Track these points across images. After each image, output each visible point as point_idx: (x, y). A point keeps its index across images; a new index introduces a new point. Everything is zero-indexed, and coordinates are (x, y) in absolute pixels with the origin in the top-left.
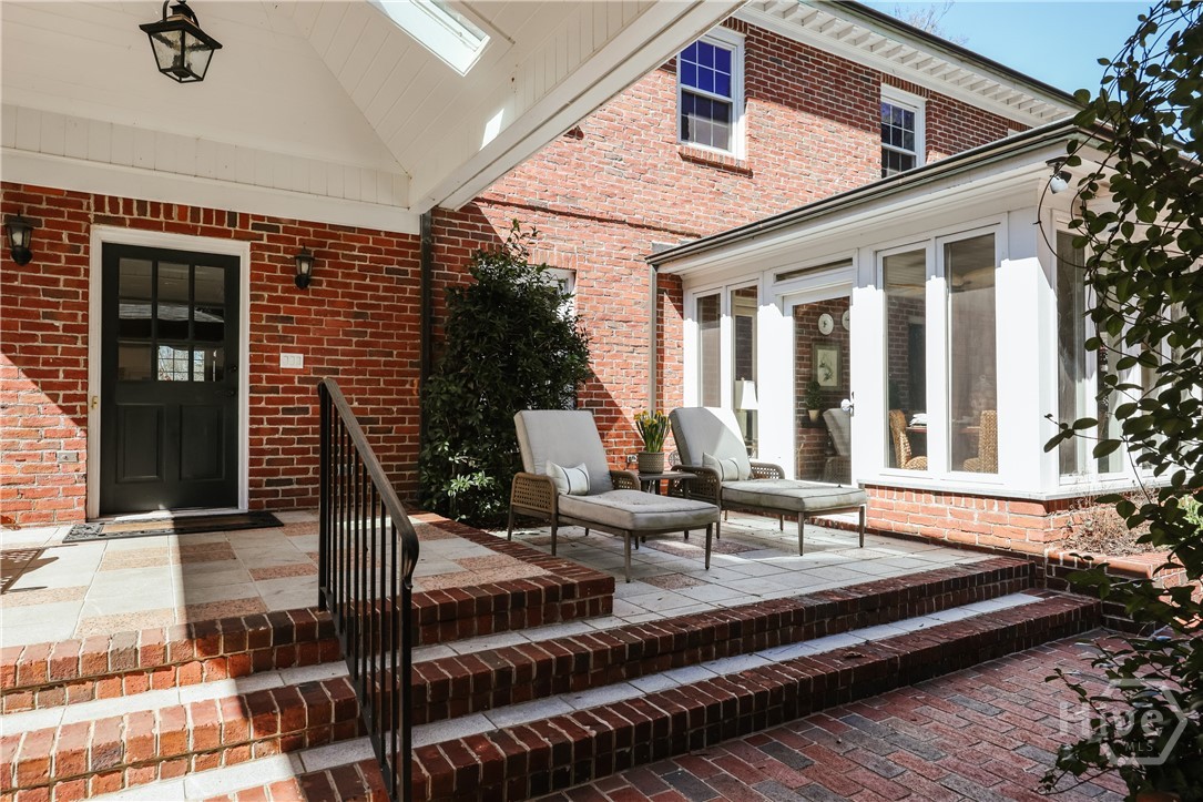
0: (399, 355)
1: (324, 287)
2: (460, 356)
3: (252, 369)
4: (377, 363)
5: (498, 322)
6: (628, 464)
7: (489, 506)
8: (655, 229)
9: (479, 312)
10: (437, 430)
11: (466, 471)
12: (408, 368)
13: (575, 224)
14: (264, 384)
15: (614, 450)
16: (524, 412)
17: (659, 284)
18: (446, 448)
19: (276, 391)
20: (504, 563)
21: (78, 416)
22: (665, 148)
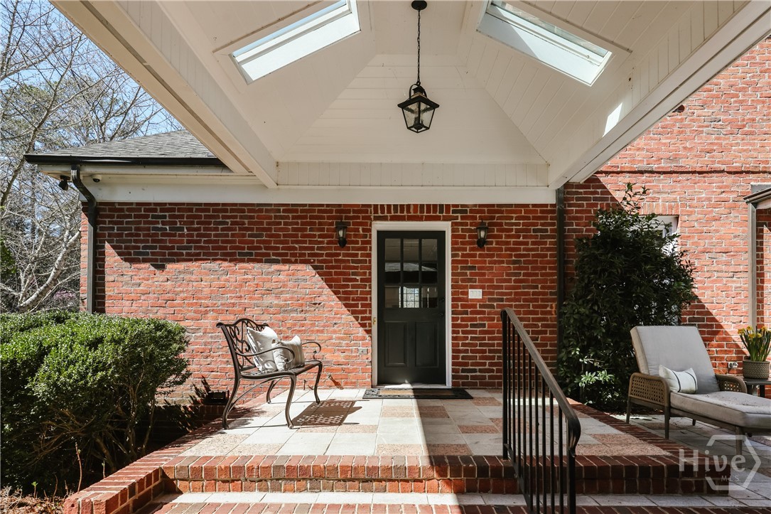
0: (542, 288)
1: (494, 245)
2: (587, 286)
3: (453, 300)
4: (527, 294)
5: (616, 261)
6: (729, 370)
7: (610, 396)
8: (753, 173)
9: (601, 255)
10: (570, 339)
11: (592, 369)
12: (549, 296)
13: (678, 179)
14: (460, 309)
15: (715, 357)
16: (638, 327)
17: (758, 218)
18: (578, 353)
19: (466, 313)
20: (630, 441)
21: (367, 328)
22: (764, 102)
